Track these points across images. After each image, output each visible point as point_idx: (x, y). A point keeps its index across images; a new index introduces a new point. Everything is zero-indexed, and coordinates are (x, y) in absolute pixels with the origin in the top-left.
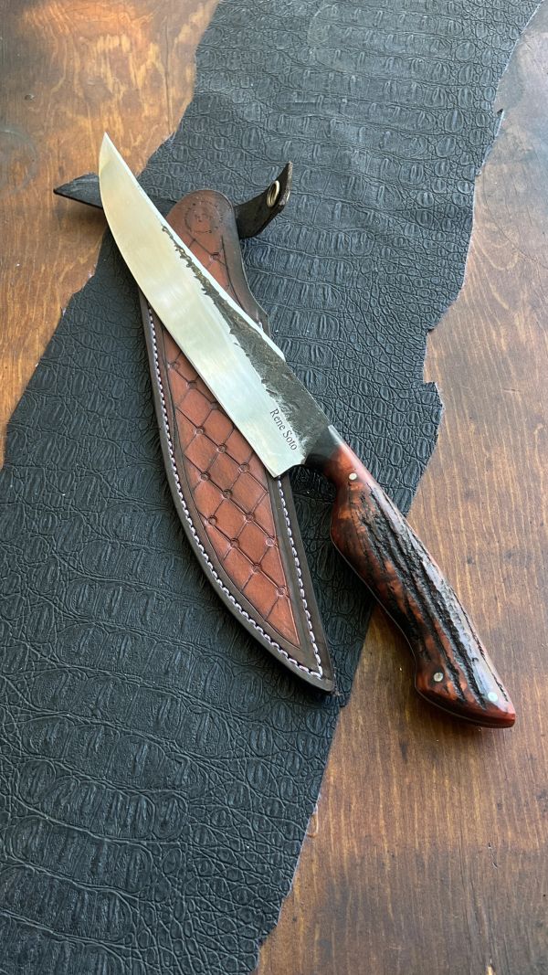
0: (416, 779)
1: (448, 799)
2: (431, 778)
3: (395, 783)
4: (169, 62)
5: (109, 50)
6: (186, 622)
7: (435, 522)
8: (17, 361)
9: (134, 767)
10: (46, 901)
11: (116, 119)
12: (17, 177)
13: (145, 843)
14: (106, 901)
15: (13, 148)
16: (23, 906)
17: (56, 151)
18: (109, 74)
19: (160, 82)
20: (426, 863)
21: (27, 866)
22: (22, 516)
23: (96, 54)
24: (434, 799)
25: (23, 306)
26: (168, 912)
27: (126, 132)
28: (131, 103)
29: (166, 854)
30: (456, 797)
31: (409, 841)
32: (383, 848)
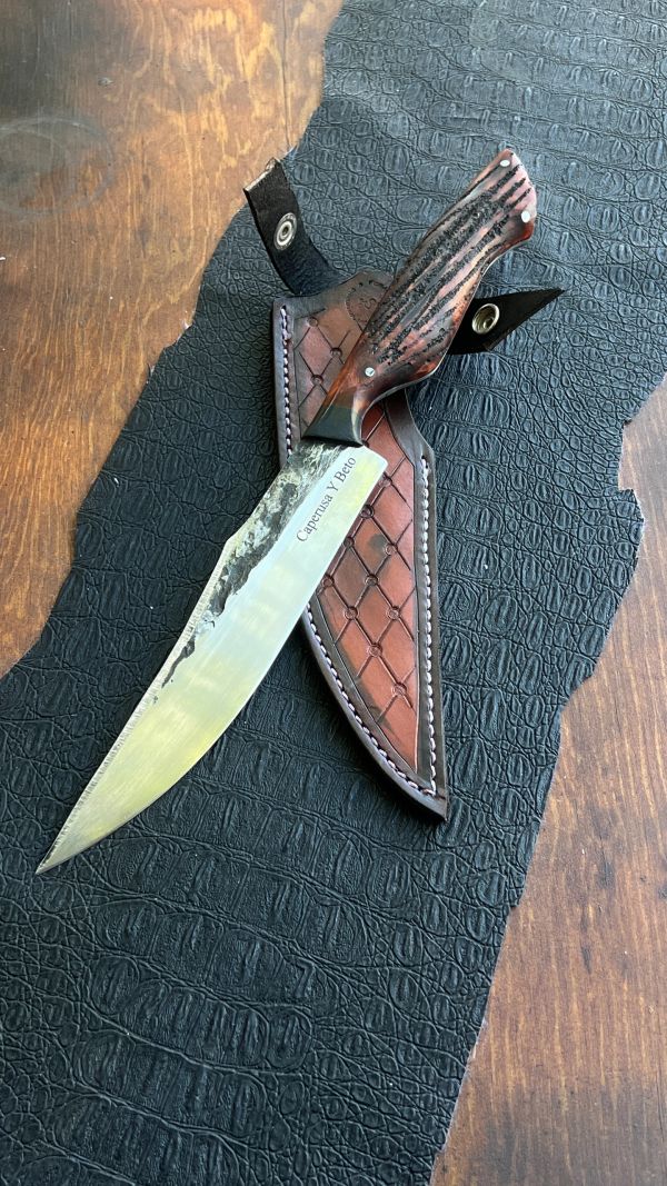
0: (601, 994)
1: (643, 1023)
2: (621, 994)
3: (575, 998)
4: (287, 48)
5: (210, 29)
6: (310, 785)
7: (629, 665)
8: (87, 425)
9: (243, 971)
10: (127, 1143)
11: (217, 117)
12: (89, 185)
13: (256, 1073)
14: (204, 1148)
15: (83, 147)
16: (95, 1150)
17: (140, 155)
18: (209, 59)
19: (275, 73)
20: (615, 1105)
21: (102, 1096)
22: (97, 635)
23: (192, 33)
24: (625, 1021)
25: (95, 354)
26: (287, 1165)
27: (231, 134)
28: (237, 98)
29: (283, 1089)
30: (654, 1021)
31: (593, 1075)
32: (559, 1081)
